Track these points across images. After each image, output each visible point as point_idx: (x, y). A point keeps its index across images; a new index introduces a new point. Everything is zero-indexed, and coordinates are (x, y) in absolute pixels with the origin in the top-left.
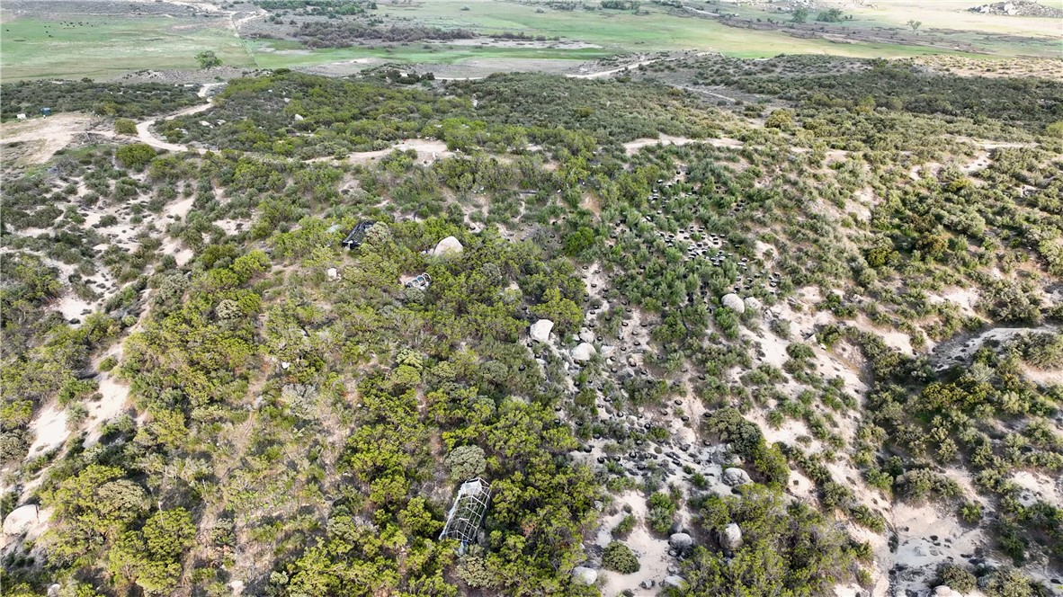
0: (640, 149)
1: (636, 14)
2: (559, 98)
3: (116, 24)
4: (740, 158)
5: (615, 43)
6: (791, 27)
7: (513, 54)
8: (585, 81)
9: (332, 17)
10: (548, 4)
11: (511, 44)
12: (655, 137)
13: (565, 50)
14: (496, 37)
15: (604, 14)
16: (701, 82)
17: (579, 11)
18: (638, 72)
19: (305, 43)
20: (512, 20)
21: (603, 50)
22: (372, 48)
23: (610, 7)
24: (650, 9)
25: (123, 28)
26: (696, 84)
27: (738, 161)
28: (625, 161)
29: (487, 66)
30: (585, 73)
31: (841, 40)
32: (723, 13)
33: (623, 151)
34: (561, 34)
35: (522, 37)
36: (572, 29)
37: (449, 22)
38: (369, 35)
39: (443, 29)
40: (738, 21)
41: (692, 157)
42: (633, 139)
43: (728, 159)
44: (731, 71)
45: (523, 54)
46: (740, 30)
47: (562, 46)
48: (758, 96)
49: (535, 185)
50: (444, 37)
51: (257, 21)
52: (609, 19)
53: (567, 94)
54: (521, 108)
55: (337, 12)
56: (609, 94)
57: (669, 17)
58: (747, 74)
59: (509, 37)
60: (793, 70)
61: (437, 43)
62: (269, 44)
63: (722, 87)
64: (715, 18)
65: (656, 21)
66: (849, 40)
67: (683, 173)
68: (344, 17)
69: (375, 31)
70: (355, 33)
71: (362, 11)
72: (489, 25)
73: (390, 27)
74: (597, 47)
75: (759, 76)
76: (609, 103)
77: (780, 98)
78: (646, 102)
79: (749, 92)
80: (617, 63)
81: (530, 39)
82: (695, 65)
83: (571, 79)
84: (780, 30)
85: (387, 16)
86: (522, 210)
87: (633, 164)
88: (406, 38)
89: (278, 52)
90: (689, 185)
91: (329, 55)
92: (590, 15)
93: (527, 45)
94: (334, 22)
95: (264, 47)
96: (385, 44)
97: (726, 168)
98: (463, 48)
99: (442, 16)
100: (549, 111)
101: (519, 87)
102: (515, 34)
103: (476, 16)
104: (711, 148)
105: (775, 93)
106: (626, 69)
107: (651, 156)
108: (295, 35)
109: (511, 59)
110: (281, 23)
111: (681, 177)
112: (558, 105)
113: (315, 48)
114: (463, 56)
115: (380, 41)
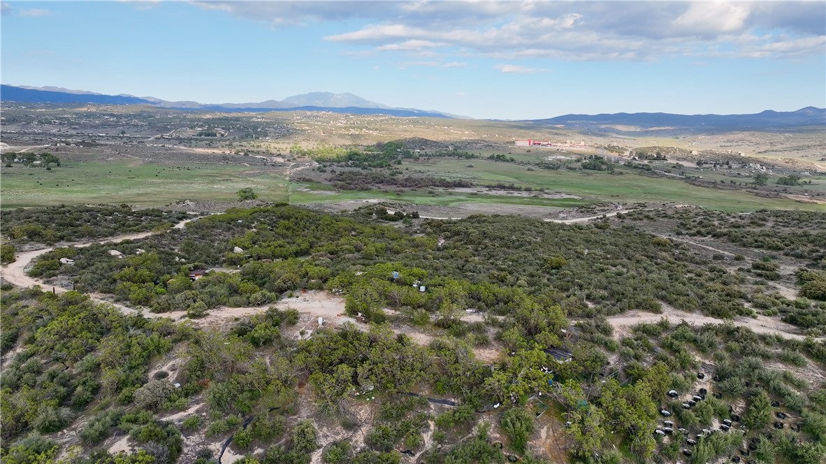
0: (636, 329)
1: (611, 174)
2: (530, 243)
3: (207, 169)
4: (803, 357)
5: (593, 196)
6: (754, 188)
7: (503, 200)
8: (563, 225)
9: (364, 168)
10: (537, 164)
11: (502, 192)
12: (656, 310)
13: (548, 199)
14: (490, 187)
15: (584, 173)
16: (684, 232)
17: (563, 170)
18: (616, 220)
19: (335, 186)
20: (507, 175)
21: (582, 200)
22: (386, 192)
23: (589, 169)
24: (624, 171)
25: (208, 171)
26: (679, 234)
27: (804, 365)
28: (610, 348)
29: (476, 209)
30: (563, 218)
31: (807, 200)
32: (688, 175)
33: (607, 331)
34: (545, 187)
35: (512, 188)
36: (555, 183)
37: (454, 175)
38: (388, 182)
39: (448, 180)
40: (703, 182)
41: (721, 350)
42: (622, 311)
43: (784, 359)
44: (716, 223)
45: (511, 200)
46: (706, 189)
47: (546, 196)
48: (756, 250)
49: (457, 391)
50: (447, 185)
51: (308, 169)
52: (588, 177)
53: (539, 239)
54: (484, 252)
55: (370, 165)
56: (588, 241)
57: (641, 177)
58: (734, 227)
59: (502, 187)
60: (786, 225)
61: (441, 190)
62: (308, 185)
63: (709, 238)
64: (682, 179)
65: (629, 179)
66: (815, 201)
67: (707, 377)
68: (374, 170)
69: (393, 179)
70: (377, 180)
71: (390, 165)
72: (486, 178)
73: (406, 176)
74: (577, 198)
75: (748, 229)
76: (586, 252)
77: (786, 255)
78: (630, 252)
79: (744, 246)
80: (595, 211)
81: (519, 189)
82: (676, 216)
83: (547, 223)
84: (744, 190)
85: (407, 169)
86: (427, 438)
87: (624, 356)
88: (416, 185)
89: (311, 192)
90: (722, 403)
91: (351, 195)
92: (572, 173)
93: (516, 194)
94: (364, 172)
95: (304, 188)
96: (398, 189)
97: (786, 378)
98: (461, 194)
99: (450, 170)
100: (514, 257)
101: (489, 229)
102: (507, 185)
103: (477, 171)
104: (748, 336)
105: (778, 249)
106: (605, 216)
107: (652, 342)
108: (330, 181)
109: (499, 205)
110: (325, 171)
111: (706, 384)
112: (527, 250)
113: (341, 190)
114: (459, 200)
115: (395, 186)
